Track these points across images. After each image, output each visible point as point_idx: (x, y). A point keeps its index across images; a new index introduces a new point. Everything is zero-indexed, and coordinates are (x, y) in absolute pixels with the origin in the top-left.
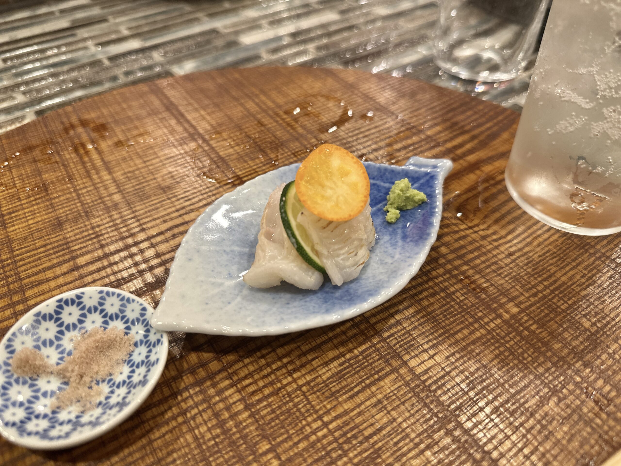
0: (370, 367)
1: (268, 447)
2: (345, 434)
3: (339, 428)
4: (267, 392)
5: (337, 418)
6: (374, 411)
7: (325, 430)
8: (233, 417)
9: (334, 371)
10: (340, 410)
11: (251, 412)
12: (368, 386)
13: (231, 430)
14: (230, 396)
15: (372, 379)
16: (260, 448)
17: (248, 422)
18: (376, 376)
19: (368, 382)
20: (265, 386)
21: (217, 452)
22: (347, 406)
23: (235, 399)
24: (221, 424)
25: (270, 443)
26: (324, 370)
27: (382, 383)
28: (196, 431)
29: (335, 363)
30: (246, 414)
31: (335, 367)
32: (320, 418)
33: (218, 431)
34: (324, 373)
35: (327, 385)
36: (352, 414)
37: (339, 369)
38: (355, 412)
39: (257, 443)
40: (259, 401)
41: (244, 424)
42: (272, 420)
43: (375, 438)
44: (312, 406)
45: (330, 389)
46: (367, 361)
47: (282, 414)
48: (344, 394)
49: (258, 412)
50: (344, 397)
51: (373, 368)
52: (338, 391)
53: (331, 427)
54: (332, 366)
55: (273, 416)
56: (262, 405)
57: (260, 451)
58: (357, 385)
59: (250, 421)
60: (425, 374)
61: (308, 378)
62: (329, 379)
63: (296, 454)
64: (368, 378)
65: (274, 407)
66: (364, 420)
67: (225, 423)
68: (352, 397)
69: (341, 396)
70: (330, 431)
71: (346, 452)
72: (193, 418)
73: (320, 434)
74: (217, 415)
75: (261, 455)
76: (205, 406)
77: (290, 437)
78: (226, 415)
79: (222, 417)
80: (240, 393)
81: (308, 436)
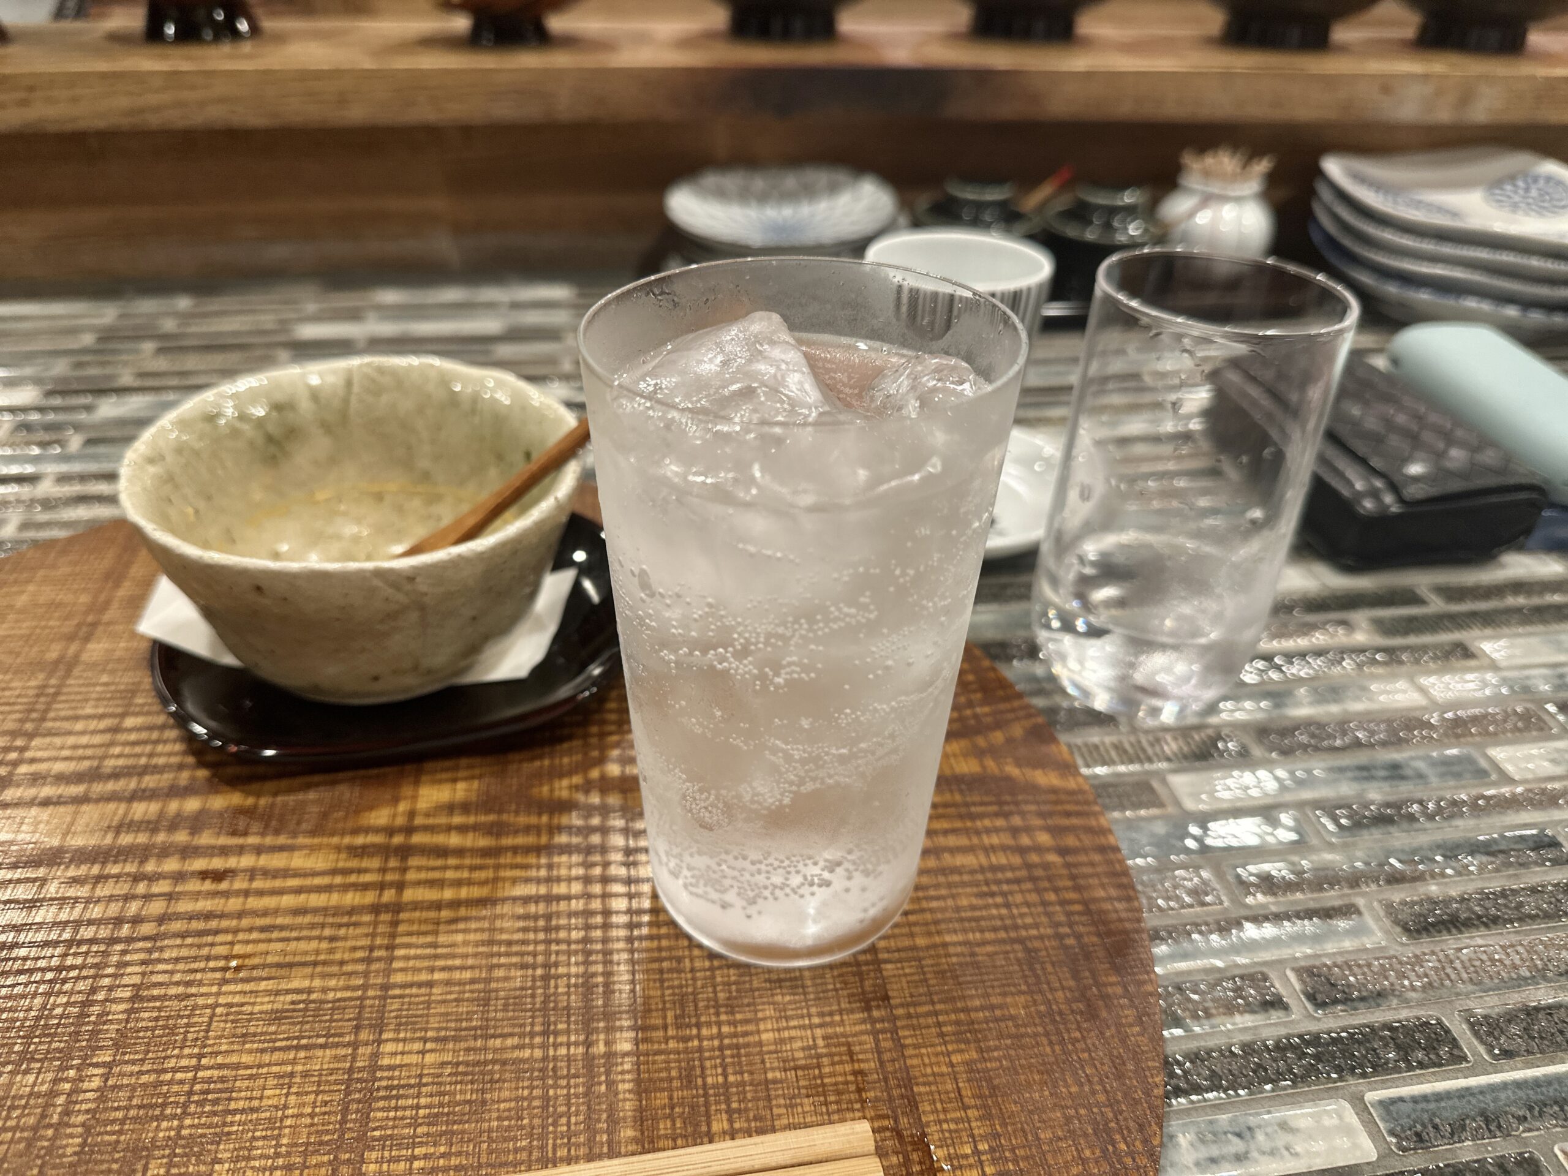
0: (326, 1024)
1: (108, 1059)
2: (207, 1092)
3: (210, 1080)
4: (173, 991)
5: (220, 1066)
6: (271, 1082)
7: (190, 1075)
8: (108, 1001)
9: (279, 1006)
10: (234, 1059)
11: (133, 1007)
12: (298, 1048)
13: (89, 1016)
14: (128, 974)
15: (312, 1041)
16: (98, 1056)
17: (117, 1017)
18: (322, 1040)
19: (304, 1042)
20: (177, 984)
21: (49, 1035)
22: (246, 1059)
23: (130, 982)
24: (87, 1003)
25: (115, 1056)
26: (266, 999)
27: (319, 1052)
28: (52, 999)
29: (289, 998)
30: (123, 1007)
31: (284, 1002)
32: (200, 1056)
33: (75, 1011)
34: (262, 1003)
35: (249, 1020)
36: (241, 1072)
37: (286, 1007)
38: (249, 1072)
39: (101, 1048)
40: (154, 998)
41: (110, 1018)
42: (147, 1029)
43: (237, 1118)
44: (206, 1037)
45: (247, 1027)
46: (332, 1015)
47: (164, 1027)
48: (260, 1041)
49: (139, 1010)
50: (255, 1046)
51: (330, 1028)
52: (255, 1035)
53: (200, 1074)
54: (282, 998)
55: (151, 1024)
56: (151, 1005)
57: (95, 1060)
58: (287, 1039)
59: (120, 1016)
60: (389, 1070)
61: (238, 999)
62: (261, 1013)
63: (129, 1085)
64: (308, 1037)
65: (163, 1014)
66: (247, 1087)
67: (90, 1005)
68: (263, 1051)
69: (253, 1042)
70: (194, 1078)
71: (185, 1114)
72: (64, 981)
73: (179, 1076)
74: (93, 990)
75: (90, 1065)
76: (92, 972)
77: (143, 1060)
78: (101, 996)
79: (95, 997)
80: (143, 976)
81: (163, 1071)
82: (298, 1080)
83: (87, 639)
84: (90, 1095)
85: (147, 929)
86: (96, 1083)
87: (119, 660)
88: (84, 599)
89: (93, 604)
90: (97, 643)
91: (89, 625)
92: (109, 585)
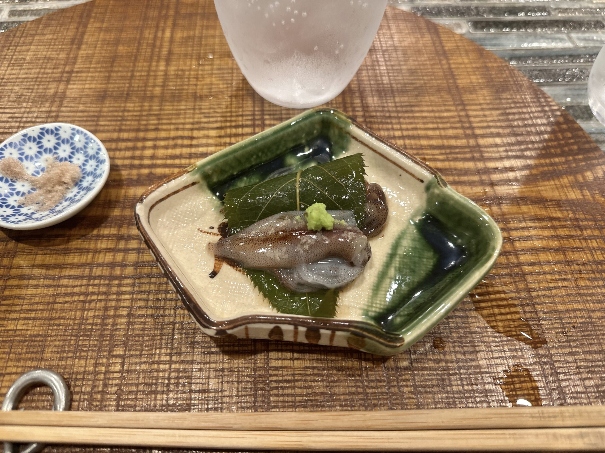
1: (121, 353)
2: (178, 378)
3: (177, 371)
4: (150, 312)
5: (183, 362)
6: (212, 374)
7: (167, 366)
8: (116, 316)
10: (189, 358)
11: (129, 321)
13: (107, 325)
14: (124, 300)
16: (116, 351)
17: (122, 327)
20: (152, 308)
21: (88, 336)
22: (197, 358)
23: (125, 305)
24: (105, 317)
25: (125, 352)
28: (86, 313)
30: (124, 320)
32: (171, 355)
33: (99, 321)
36: (195, 366)
38: (199, 366)
39: (117, 345)
40: (140, 316)
41: (118, 327)
42: (139, 335)
43: (197, 395)
44: (172, 343)
47: (148, 336)
48: (202, 347)
49: (134, 323)
50: (200, 350)
53: (173, 366)
55: (141, 333)
56: (139, 320)
57: (115, 353)
59: (124, 326)
63: (136, 370)
65: (146, 326)
66: (200, 376)
67: (107, 318)
68: (205, 353)
69: (199, 347)
70: (170, 368)
71: (169, 391)
72: (91, 302)
73: (162, 367)
74: (106, 309)
75: (114, 356)
76: (103, 297)
77: (141, 355)
78: (112, 313)
79: (108, 313)
80: (132, 301)
81: (153, 363)
82: (226, 373)
83: (68, 81)
84: (116, 375)
85: (129, 271)
86: (118, 368)
87: (88, 96)
88: (63, 55)
89: (67, 58)
90: (74, 84)
91: (68, 72)
92: (75, 46)
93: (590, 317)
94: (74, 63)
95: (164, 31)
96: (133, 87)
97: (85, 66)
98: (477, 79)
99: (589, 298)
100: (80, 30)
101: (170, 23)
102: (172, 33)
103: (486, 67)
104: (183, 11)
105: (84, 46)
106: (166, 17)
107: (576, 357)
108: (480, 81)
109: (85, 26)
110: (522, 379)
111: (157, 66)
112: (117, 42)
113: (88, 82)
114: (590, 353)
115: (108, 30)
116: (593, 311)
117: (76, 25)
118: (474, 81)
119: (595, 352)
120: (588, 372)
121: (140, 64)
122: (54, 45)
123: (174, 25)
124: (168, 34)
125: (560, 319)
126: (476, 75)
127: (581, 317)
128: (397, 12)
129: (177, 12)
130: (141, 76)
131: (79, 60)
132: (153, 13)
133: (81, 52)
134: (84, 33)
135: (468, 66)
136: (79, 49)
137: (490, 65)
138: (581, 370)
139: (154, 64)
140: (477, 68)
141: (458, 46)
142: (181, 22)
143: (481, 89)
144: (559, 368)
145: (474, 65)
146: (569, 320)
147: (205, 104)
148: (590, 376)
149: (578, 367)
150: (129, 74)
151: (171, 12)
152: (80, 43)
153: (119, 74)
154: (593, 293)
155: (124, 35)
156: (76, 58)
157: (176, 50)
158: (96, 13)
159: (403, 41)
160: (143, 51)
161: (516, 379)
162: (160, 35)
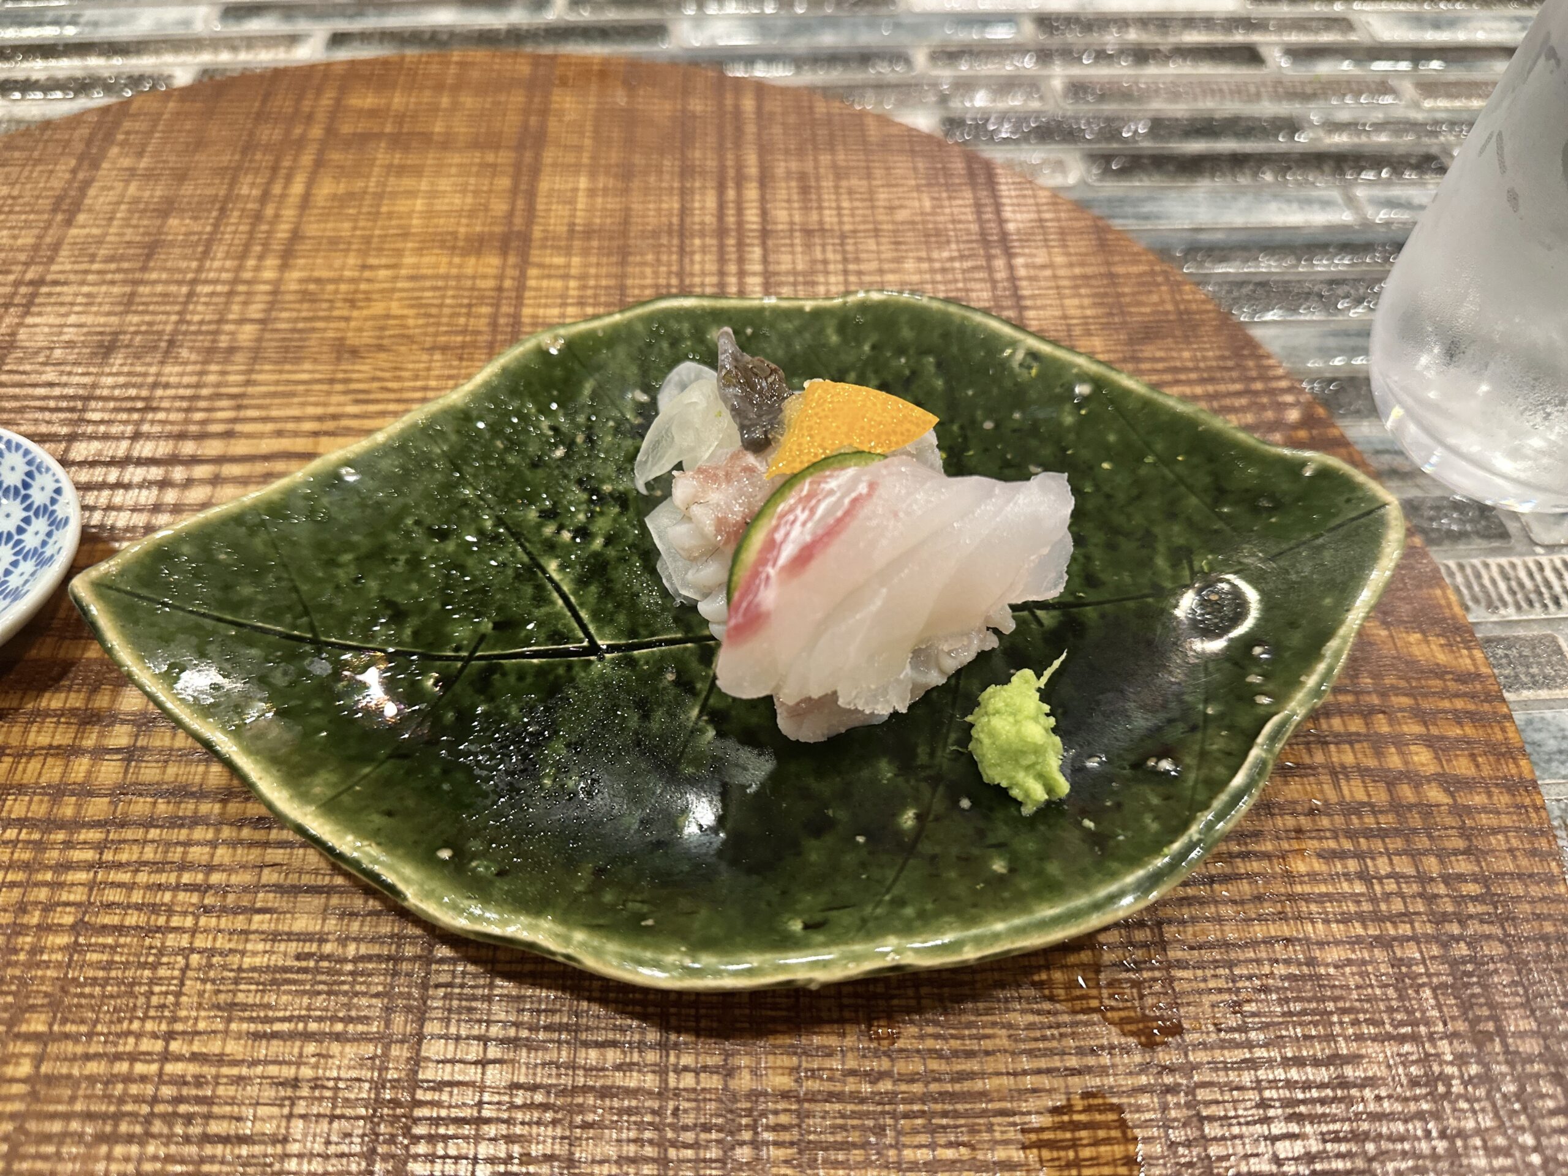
0: (345, 1000)
1: (41, 1028)
2: (178, 1100)
3: (180, 1081)
4: (133, 919)
5: (195, 1057)
6: (269, 1093)
7: (154, 1068)
8: (44, 928)
9: (277, 960)
10: (215, 1047)
11: (76, 942)
12: (307, 1036)
13: (17, 953)
14: (73, 884)
15: (326, 1027)
16: (28, 1022)
17: (54, 957)
18: (339, 1027)
19: (313, 1026)
20: (139, 907)
22: (233, 1048)
23: (72, 898)
24: (15, 930)
25: (51, 1025)
26: (260, 947)
27: (335, 1048)
29: (293, 947)
30: (63, 940)
31: (285, 954)
32: (170, 1036)
34: (254, 954)
35: (236, 981)
36: (225, 1070)
37: (289, 963)
38: (235, 1071)
39: (32, 1008)
40: (104, 929)
41: (45, 957)
42: (94, 981)
43: (219, 1150)
44: (177, 1004)
45: (234, 993)
46: (353, 984)
47: (118, 981)
48: (251, 1020)
49: (86, 948)
50: (245, 1026)
51: (348, 1006)
52: (244, 1007)
53: (169, 1068)
54: (282, 947)
55: (101, 974)
56: (101, 940)
57: (24, 1028)
58: (289, 1019)
59: (58, 956)
60: (433, 1089)
61: (221, 943)
62: (253, 969)
63: (69, 1076)
64: (320, 1019)
65: (117, 958)
66: (234, 1098)
67: (19, 934)
68: (257, 1036)
69: (242, 1019)
70: (160, 1074)
71: (149, 1135)
73: (140, 1068)
74: (22, 908)
75: (18, 1036)
76: (20, 876)
77: (90, 1035)
78: (34, 918)
79: (26, 920)
80: (91, 890)
81: (118, 1057)
82: (305, 1092)
83: (27, 308)
84: (17, 1089)
85: (97, 808)
86: (25, 1068)
87: (70, 345)
88: (27, 239)
89: (36, 248)
90: (40, 314)
91: (31, 283)
92: (60, 217)
93: (1311, 962)
94: (51, 260)
95: (289, 179)
96: (189, 323)
97: (77, 267)
98: (1082, 307)
99: (1314, 908)
100: (81, 176)
101: (307, 159)
102: (310, 184)
103: (1111, 276)
104: (346, 129)
105: (81, 218)
106: (300, 144)
107: (1262, 1074)
108: (1089, 312)
109: (95, 165)
110: (1101, 1134)
111: (257, 269)
112: (166, 208)
113: (77, 309)
114: (1299, 1062)
115: (150, 176)
116: (1321, 944)
117: (73, 163)
118: (1072, 312)
119: (1316, 1063)
120: (1289, 1119)
121: (217, 264)
122: (10, 212)
123: (319, 164)
124: (298, 188)
125: (1231, 965)
126: (1080, 296)
127: (1287, 962)
128: (894, 131)
129: (330, 131)
130: (212, 294)
131: (64, 252)
132: (268, 133)
133: (74, 231)
134: (87, 184)
135: (1062, 272)
136: (69, 223)
137: (1120, 270)
138: (1271, 1113)
139: (251, 263)
140: (1085, 277)
141: (1041, 220)
142: (335, 156)
143: (1088, 333)
144: (1207, 1104)
145: (1077, 271)
146: (1253, 969)
147: (364, 368)
148: (1294, 1128)
149: (1263, 1104)
150: (184, 290)
151: (317, 132)
152: (76, 208)
153: (159, 289)
154: (1327, 895)
155: (187, 189)
156: (56, 247)
157: (312, 229)
158: (128, 133)
159: (901, 207)
160: (229, 229)
161: (1083, 1134)
162: (277, 189)
